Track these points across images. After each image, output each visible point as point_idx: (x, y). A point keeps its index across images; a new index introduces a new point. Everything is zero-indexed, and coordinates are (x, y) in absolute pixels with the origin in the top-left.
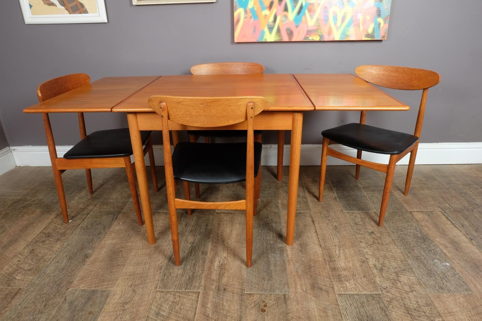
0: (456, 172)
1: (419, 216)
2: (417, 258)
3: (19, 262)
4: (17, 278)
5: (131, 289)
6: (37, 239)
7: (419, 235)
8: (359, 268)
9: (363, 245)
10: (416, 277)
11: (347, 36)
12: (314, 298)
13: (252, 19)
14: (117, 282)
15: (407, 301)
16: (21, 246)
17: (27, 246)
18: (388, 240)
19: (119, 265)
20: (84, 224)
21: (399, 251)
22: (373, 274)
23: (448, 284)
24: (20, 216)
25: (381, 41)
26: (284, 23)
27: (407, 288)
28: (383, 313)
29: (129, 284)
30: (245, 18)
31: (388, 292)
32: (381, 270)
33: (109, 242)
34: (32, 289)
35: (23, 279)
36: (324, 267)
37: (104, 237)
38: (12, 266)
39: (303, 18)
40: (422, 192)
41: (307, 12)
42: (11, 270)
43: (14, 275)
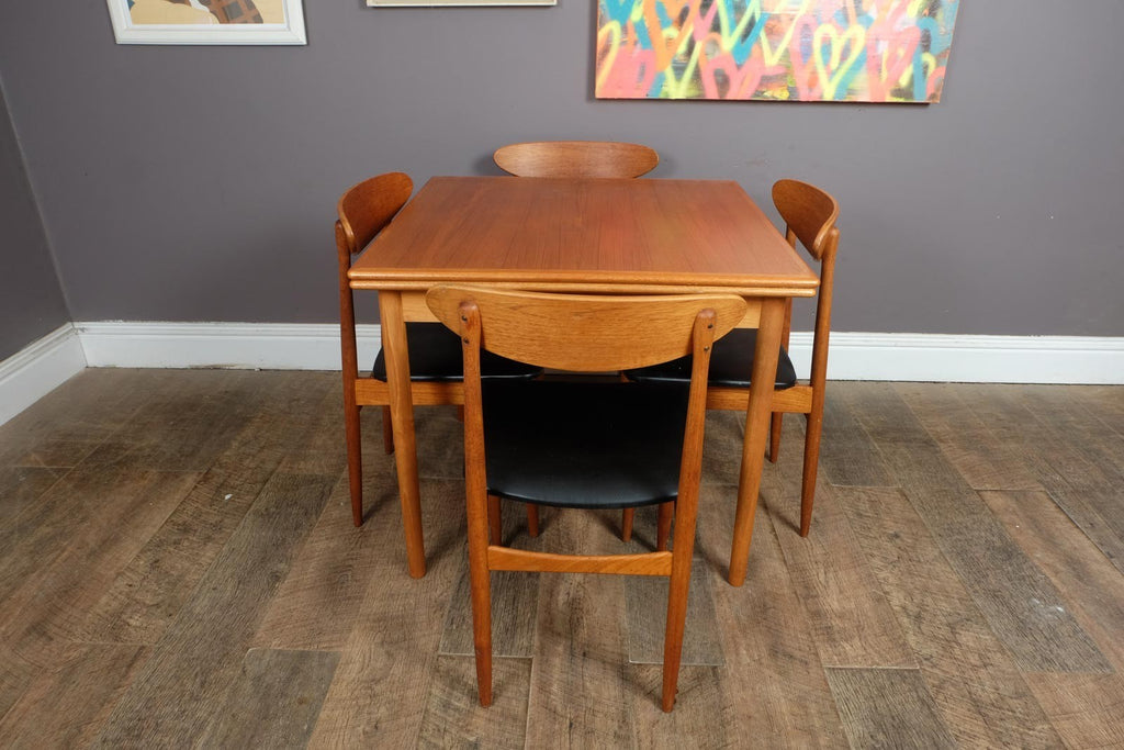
0: (1076, 403)
1: (996, 501)
2: (995, 595)
3: (132, 589)
4: (132, 622)
5: (382, 651)
6: (163, 538)
7: (998, 544)
8: (869, 614)
9: (877, 562)
10: (993, 635)
11: (851, 92)
12: (776, 676)
13: (639, 46)
14: (351, 636)
15: (976, 687)
16: (129, 551)
17: (142, 552)
18: (931, 552)
19: (349, 598)
20: (259, 505)
21: (954, 577)
22: (900, 626)
23: (1062, 652)
24: (116, 483)
25: (926, 105)
26: (710, 58)
27: (974, 659)
28: (926, 711)
29: (378, 640)
30: (623, 43)
31: (934, 666)
32: (918, 618)
33: (322, 545)
34: (168, 648)
35: (145, 625)
36: (796, 609)
37: (308, 535)
38: (116, 597)
39: (755, 48)
40: (1002, 446)
41: (763, 35)
42: (115, 604)
43: (124, 617)
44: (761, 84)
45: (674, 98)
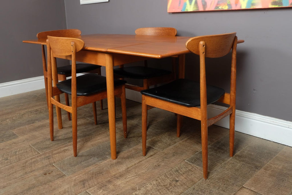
11: (253, 4)
44: (218, 4)
45: (189, 11)
